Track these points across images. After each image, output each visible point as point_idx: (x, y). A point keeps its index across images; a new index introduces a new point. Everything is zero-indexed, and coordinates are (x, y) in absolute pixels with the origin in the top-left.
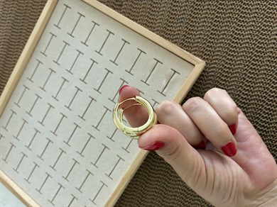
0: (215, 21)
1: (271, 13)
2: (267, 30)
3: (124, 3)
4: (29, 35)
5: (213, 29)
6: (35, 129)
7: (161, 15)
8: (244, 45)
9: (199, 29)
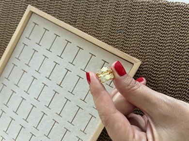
0: (145, 31)
1: (185, 23)
2: (183, 36)
3: (78, 20)
5: (143, 37)
6: (11, 117)
7: (105, 28)
8: (167, 47)
9: (133, 37)
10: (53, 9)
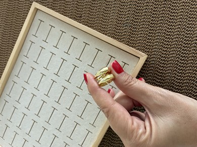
0: (152, 23)
2: (190, 27)
3: (83, 15)
4: (15, 43)
6: (23, 113)
8: (175, 40)
9: (140, 30)
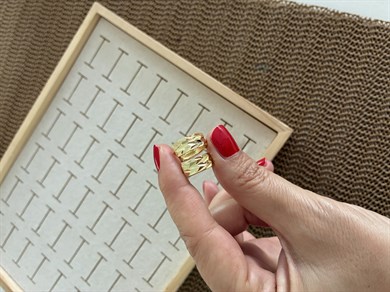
1: (388, 64)
2: (380, 87)
3: (183, 38)
6: (47, 206)
7: (234, 57)
8: (348, 107)
9: (286, 79)
10: (139, 11)
